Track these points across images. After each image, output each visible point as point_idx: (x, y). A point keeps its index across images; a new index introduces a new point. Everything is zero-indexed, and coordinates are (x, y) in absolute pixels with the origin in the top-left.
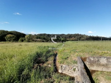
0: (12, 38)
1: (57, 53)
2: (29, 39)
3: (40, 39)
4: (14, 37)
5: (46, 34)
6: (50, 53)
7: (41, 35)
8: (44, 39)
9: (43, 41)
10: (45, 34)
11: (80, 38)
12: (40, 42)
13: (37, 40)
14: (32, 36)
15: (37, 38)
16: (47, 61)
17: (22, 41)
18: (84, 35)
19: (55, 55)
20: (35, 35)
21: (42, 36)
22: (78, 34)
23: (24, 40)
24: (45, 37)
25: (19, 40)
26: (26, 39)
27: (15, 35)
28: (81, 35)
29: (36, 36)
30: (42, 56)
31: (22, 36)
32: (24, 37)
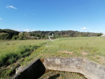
0: (5, 36)
2: (23, 37)
3: (34, 36)
4: (7, 35)
7: (35, 32)
8: (38, 36)
11: (73, 34)
13: (31, 37)
15: (31, 35)
17: (16, 39)
18: (77, 31)
20: (30, 32)
22: (71, 31)
23: (18, 38)
24: (39, 34)
25: (13, 38)
26: (20, 37)
27: (8, 33)
28: (73, 31)
31: (16, 33)
32: (18, 35)
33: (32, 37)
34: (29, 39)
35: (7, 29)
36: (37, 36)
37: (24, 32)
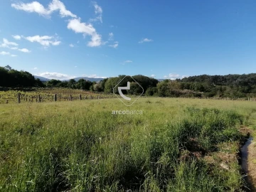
1: (249, 135)
2: (164, 90)
3: (188, 89)
5: (208, 77)
6: (225, 131)
7: (192, 79)
8: (202, 89)
9: (199, 96)
10: (203, 78)
12: (190, 96)
13: (181, 91)
14: (170, 83)
15: (183, 87)
16: (216, 150)
17: (152, 94)
19: (244, 140)
20: (178, 80)
21: (195, 83)
23: (155, 92)
24: (205, 84)
25: (147, 92)
26: (159, 90)
27: (139, 82)
29: (179, 83)
30: (199, 134)
31: (152, 83)
32: (156, 86)
33: (185, 91)
34: (178, 95)
35: (139, 76)
36: (198, 89)
37: (167, 81)
